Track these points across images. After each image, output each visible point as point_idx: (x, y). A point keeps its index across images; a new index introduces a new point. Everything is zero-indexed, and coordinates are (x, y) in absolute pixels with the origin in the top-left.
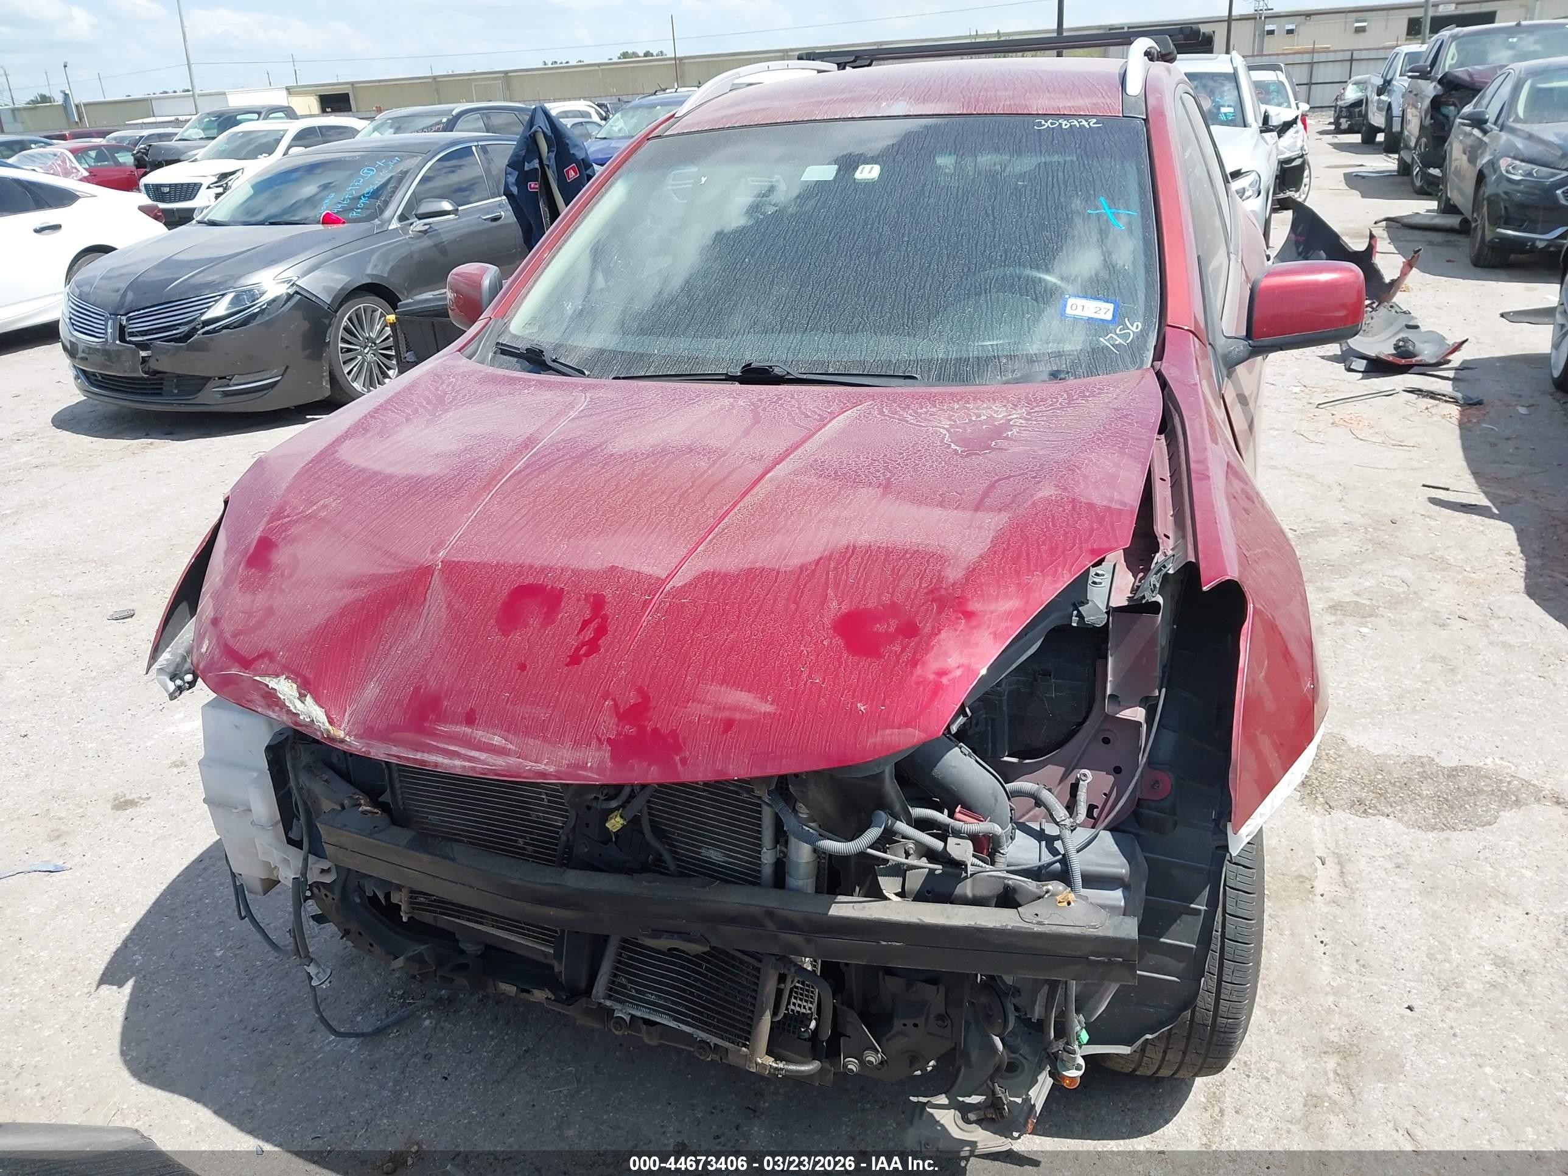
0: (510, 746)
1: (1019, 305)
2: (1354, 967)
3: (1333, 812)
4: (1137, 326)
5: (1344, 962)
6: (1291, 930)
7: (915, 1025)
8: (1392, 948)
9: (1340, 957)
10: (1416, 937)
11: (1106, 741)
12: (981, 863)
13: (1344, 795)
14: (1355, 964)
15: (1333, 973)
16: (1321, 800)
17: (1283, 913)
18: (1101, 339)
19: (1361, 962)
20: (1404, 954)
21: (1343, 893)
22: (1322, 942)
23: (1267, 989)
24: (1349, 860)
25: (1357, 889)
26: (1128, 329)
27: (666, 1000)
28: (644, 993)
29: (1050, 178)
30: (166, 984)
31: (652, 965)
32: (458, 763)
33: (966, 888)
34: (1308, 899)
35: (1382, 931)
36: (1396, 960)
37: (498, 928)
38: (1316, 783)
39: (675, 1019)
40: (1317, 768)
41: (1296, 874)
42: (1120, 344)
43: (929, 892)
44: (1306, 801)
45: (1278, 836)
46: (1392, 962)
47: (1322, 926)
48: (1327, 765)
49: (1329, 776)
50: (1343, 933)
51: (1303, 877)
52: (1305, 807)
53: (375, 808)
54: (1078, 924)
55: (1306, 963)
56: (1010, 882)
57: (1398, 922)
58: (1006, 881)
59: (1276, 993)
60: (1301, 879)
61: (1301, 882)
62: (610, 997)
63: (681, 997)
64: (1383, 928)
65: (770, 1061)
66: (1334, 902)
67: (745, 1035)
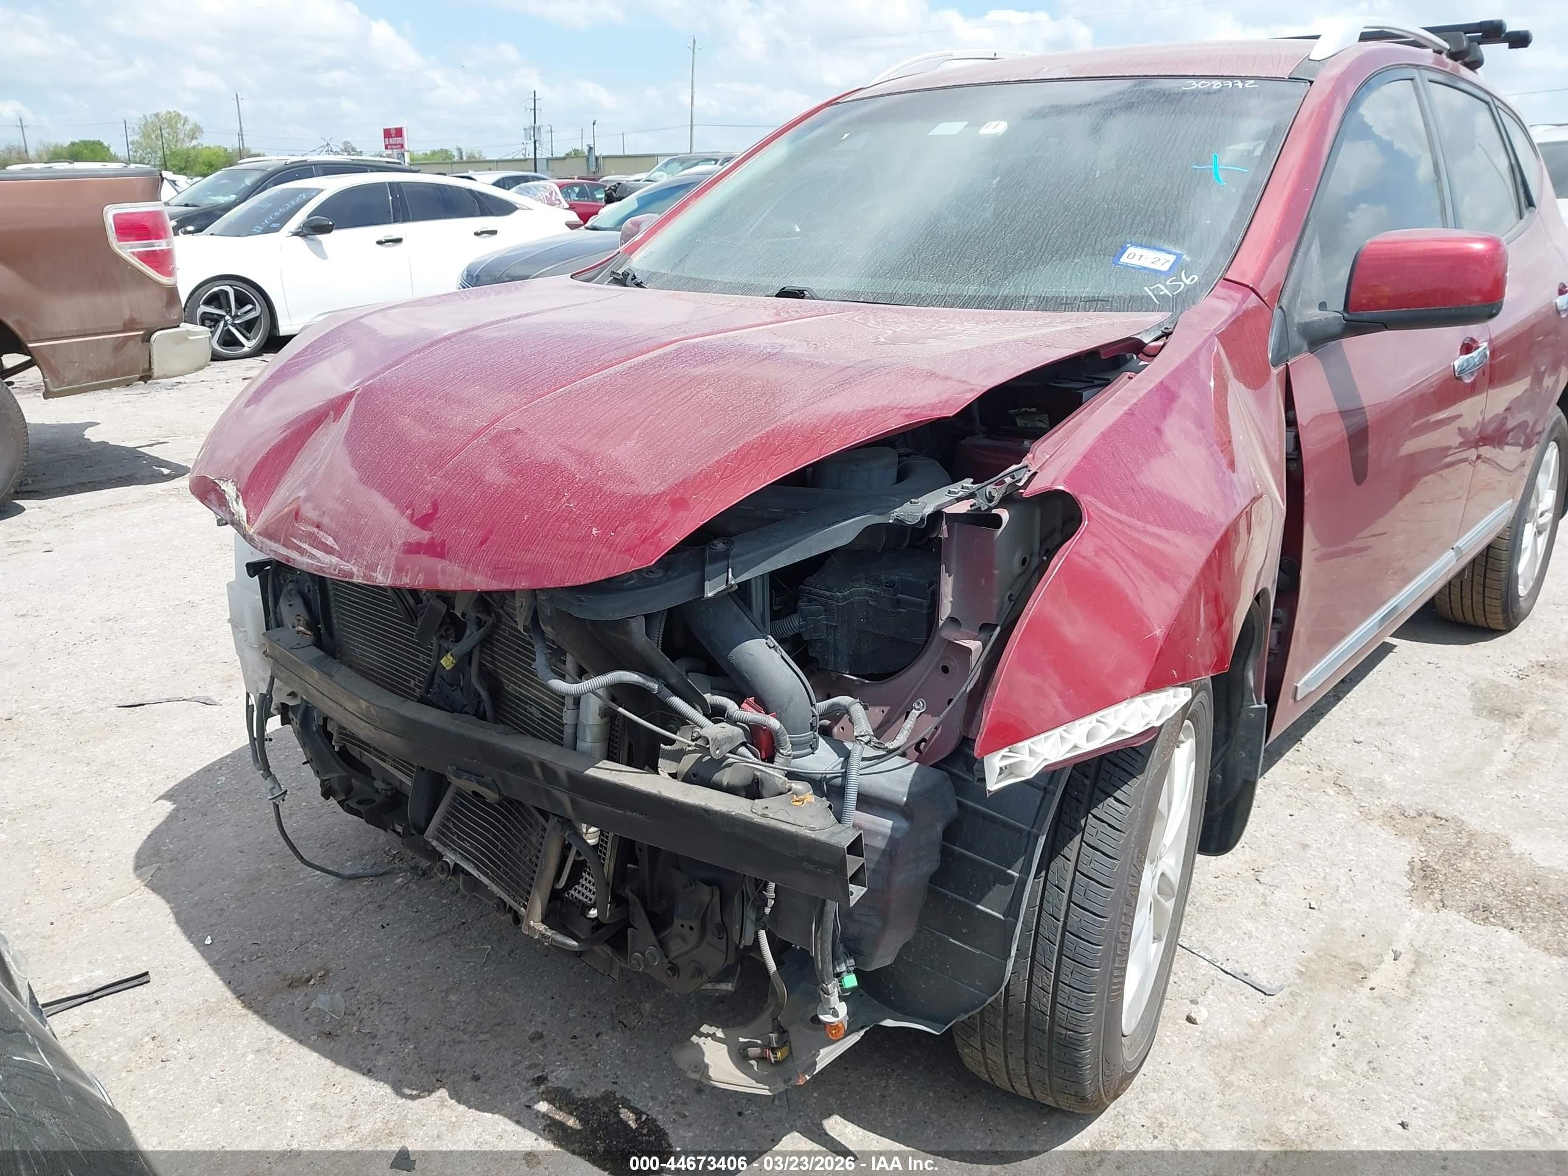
0: (336, 547)
1: (1074, 251)
2: (1361, 1066)
3: (1444, 912)
4: (1194, 279)
5: (1352, 1060)
6: (1308, 1012)
7: (691, 928)
8: (1423, 1060)
9: (1351, 1053)
10: (1463, 1056)
11: (945, 670)
12: (750, 755)
13: (1469, 898)
14: (1365, 1064)
15: (1332, 1067)
16: (1437, 896)
17: (1309, 993)
18: (1146, 288)
19: (1375, 1065)
20: (1434, 1070)
21: (1402, 992)
22: (1338, 1034)
23: (1237, 1061)
24: (1430, 962)
25: (1420, 993)
26: (1181, 280)
27: (477, 849)
28: (463, 840)
29: (1170, 135)
30: (230, 802)
31: (474, 813)
32: (305, 560)
33: (725, 777)
34: (1350, 987)
35: (1423, 1041)
36: (1420, 1073)
37: (396, 767)
38: (1442, 878)
39: (478, 868)
40: (1453, 865)
41: (1353, 960)
42: (1165, 295)
43: (694, 775)
44: (1415, 894)
45: (1357, 919)
46: (1414, 1074)
47: (1350, 1017)
48: (1468, 864)
49: (1464, 875)
50: (1371, 1031)
51: (1359, 965)
52: (1410, 898)
53: (308, 629)
54: (798, 823)
55: (1304, 1049)
56: (758, 773)
57: (1451, 1037)
58: (756, 772)
59: (1246, 1068)
60: (1356, 966)
61: (1353, 970)
62: (438, 839)
63: (487, 848)
64: (1426, 1038)
65: (542, 927)
66: (1381, 998)
67: (525, 897)
